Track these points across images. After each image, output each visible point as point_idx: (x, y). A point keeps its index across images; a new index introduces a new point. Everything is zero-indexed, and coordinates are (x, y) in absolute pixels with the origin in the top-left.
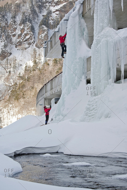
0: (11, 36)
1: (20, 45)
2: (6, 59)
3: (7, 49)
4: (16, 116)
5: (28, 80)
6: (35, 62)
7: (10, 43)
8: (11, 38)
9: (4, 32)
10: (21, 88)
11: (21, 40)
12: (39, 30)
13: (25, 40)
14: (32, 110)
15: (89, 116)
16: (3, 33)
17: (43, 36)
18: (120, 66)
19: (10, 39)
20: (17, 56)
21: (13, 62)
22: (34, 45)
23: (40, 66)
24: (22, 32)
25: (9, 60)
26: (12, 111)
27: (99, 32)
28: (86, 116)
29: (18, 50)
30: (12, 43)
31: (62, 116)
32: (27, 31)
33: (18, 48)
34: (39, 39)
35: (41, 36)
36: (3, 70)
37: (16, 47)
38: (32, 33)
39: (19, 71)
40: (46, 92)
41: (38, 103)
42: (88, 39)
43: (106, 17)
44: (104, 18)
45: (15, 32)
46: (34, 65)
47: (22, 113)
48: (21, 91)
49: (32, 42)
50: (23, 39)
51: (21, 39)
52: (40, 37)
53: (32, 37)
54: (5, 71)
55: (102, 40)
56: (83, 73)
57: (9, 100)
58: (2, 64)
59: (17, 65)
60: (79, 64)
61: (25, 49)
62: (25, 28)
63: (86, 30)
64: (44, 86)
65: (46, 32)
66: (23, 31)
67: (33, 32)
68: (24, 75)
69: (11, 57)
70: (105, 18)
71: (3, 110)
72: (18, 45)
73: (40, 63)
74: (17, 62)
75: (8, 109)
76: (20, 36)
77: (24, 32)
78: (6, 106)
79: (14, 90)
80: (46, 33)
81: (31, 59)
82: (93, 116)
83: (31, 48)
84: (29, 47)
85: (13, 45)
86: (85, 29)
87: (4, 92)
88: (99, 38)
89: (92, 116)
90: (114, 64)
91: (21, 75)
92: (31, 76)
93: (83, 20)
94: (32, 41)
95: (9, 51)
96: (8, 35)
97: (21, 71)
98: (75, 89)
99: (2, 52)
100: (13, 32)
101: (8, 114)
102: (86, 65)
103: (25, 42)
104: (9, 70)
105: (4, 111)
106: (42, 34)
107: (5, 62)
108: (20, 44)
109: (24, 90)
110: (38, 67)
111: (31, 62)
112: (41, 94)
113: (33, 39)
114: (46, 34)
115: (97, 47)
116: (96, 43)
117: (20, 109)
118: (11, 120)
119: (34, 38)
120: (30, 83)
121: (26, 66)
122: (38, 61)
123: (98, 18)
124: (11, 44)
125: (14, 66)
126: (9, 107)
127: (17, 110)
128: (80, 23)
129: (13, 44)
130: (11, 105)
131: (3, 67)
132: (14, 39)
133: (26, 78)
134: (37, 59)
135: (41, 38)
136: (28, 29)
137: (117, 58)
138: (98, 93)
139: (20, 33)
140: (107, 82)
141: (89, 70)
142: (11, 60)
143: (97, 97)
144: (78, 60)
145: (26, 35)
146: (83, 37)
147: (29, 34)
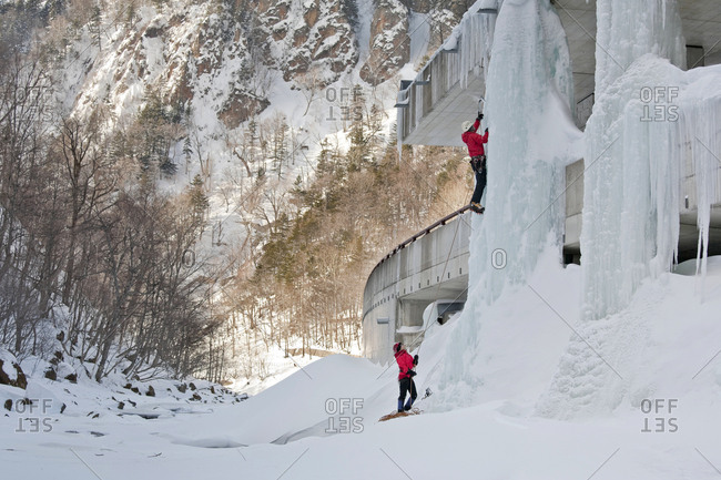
0: (268, 35)
1: (302, 70)
2: (246, 123)
3: (251, 86)
4: (283, 340)
5: (332, 204)
6: (357, 138)
7: (264, 64)
8: (269, 45)
9: (241, 19)
10: (301, 237)
11: (304, 50)
12: (377, 16)
13: (320, 50)
14: (342, 320)
15: (573, 396)
16: (238, 25)
17: (388, 40)
18: (696, 208)
19: (263, 47)
20: (288, 112)
21: (273, 136)
22: (357, 72)
23: (377, 153)
24: (311, 23)
25: (258, 128)
26: (267, 321)
27: (617, 74)
28: (561, 395)
29: (292, 89)
30: (269, 63)
31: (469, 383)
32: (328, 17)
33: (292, 83)
34: (375, 50)
35: (380, 37)
36: (235, 164)
37: (286, 79)
38: (347, 26)
39: (297, 171)
40: (403, 276)
41: (371, 310)
42: (570, 90)
43: (644, 15)
44: (637, 21)
45: (282, 23)
46: (353, 149)
47: (306, 330)
48: (303, 248)
49: (349, 62)
50: (312, 47)
51: (307, 47)
52: (377, 42)
53: (348, 42)
54: (245, 168)
55: (628, 106)
56: (552, 222)
57: (256, 281)
58: (231, 140)
59: (290, 149)
60: (536, 185)
61: (322, 86)
62: (322, 6)
63: (564, 53)
64: (395, 251)
65: (400, 23)
66: (314, 16)
67: (353, 23)
68: (314, 186)
69: (267, 115)
70: (641, 20)
71: (231, 317)
72: (294, 71)
73: (375, 140)
74: (290, 137)
75: (250, 316)
76: (301, 36)
77: (317, 20)
78: (243, 303)
79: (275, 241)
80: (400, 25)
81: (344, 124)
82: (589, 396)
83: (344, 82)
84: (336, 79)
85: (276, 68)
86: (560, 51)
87: (236, 251)
88: (615, 96)
89: (585, 394)
90: (672, 197)
91: (305, 186)
92: (342, 189)
93: (551, 18)
94: (348, 56)
95: (258, 93)
96: (257, 32)
97: (305, 171)
98: (517, 282)
99: (231, 96)
100: (277, 21)
101: (253, 335)
102: (560, 191)
103: (321, 61)
104: (257, 165)
105: (238, 323)
106: (387, 32)
107: (242, 133)
108: (302, 65)
109: (316, 241)
110: (369, 158)
111: (341, 135)
112: (383, 279)
113: (351, 50)
114: (401, 32)
115: (608, 132)
116: (603, 113)
117: (298, 315)
118: (262, 355)
119: (356, 44)
120: (338, 216)
121: (324, 152)
122: (368, 132)
123: (614, 18)
124: (266, 67)
125: (276, 151)
126: (256, 308)
127: (285, 318)
128: (540, 27)
129: (274, 66)
130: (262, 301)
131: (235, 153)
132: (279, 48)
133: (324, 196)
134: (364, 124)
135: (381, 45)
136: (332, 9)
137: (683, 175)
138: (609, 309)
139: (302, 23)
140: (643, 266)
141: (573, 209)
142: (265, 128)
143: (603, 322)
144: (531, 172)
145: (325, 32)
146: (553, 82)
147: (336, 30)
